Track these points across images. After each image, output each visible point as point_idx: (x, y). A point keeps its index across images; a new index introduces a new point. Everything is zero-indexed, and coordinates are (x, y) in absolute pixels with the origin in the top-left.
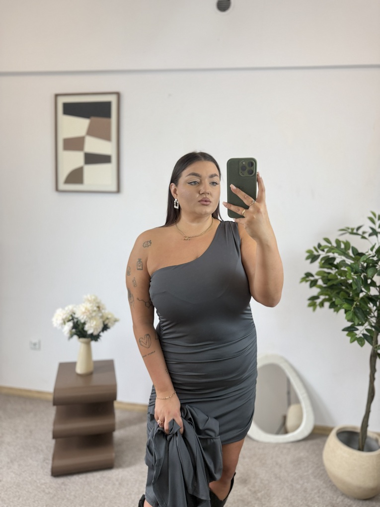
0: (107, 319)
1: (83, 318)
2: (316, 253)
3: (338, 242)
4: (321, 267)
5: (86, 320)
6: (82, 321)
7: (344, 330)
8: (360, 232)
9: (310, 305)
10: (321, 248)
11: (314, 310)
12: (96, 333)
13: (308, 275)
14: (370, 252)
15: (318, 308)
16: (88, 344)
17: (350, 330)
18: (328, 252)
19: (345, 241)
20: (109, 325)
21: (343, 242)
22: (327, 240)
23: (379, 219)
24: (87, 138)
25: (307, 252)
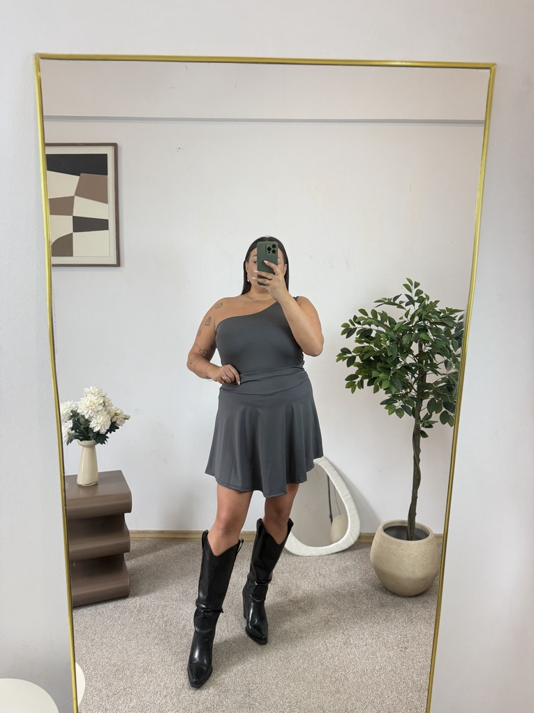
0: (116, 414)
1: (87, 413)
2: (352, 327)
3: (374, 313)
4: (357, 341)
5: (91, 415)
6: (87, 417)
7: (382, 404)
8: (397, 302)
9: (348, 387)
10: (357, 321)
11: (353, 391)
12: (103, 431)
13: (345, 351)
14: (405, 319)
15: (357, 389)
16: (92, 447)
17: (388, 403)
18: (364, 324)
19: (381, 312)
20: (118, 422)
21: (379, 313)
22: (363, 311)
23: (415, 288)
24: (77, 198)
25: (342, 326)
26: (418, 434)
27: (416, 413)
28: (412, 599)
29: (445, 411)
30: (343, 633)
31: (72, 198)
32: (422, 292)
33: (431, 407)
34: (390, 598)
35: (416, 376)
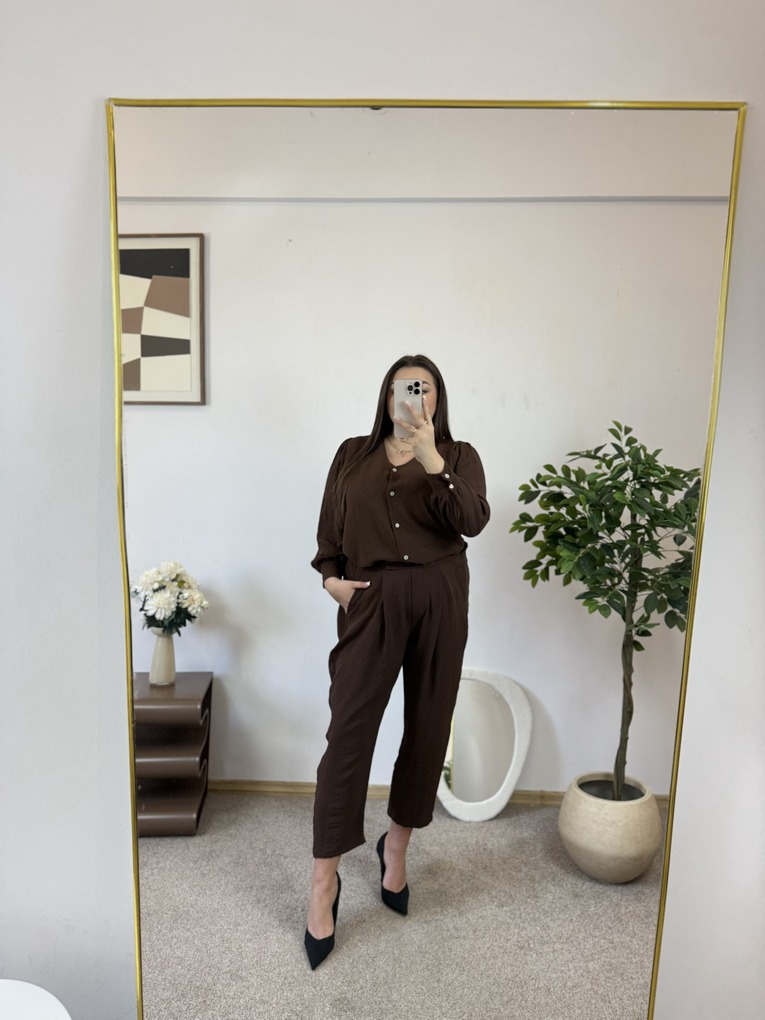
2: (533, 489)
3: (566, 470)
7: (579, 598)
8: (600, 454)
9: (526, 577)
10: (541, 480)
11: (534, 584)
13: (524, 518)
15: (540, 579)
17: (587, 597)
18: (551, 484)
19: (577, 469)
21: (574, 471)
22: (549, 468)
23: (626, 433)
24: (146, 310)
25: (521, 488)
26: (630, 646)
27: (628, 614)
28: (620, 888)
29: (671, 612)
30: (519, 934)
31: (141, 309)
32: (635, 441)
33: (649, 605)
34: (588, 885)
35: (627, 560)
